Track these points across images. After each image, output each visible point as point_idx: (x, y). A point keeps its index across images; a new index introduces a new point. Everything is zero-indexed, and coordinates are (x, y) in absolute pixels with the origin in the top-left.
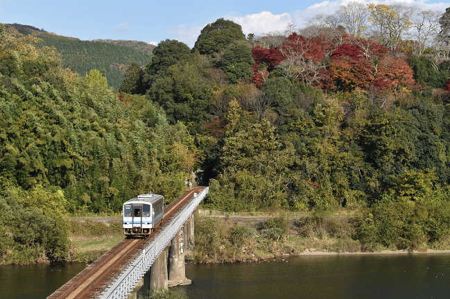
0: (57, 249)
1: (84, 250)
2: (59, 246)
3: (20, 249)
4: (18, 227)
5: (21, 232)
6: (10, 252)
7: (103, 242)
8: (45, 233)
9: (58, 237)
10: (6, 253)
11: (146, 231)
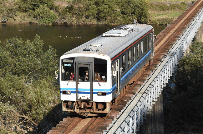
0: (143, 17)
1: (156, 18)
2: (144, 16)
3: (124, 17)
4: (123, 6)
5: (124, 9)
6: (119, 18)
7: (166, 14)
8: (137, 9)
9: (143, 12)
10: (117, 19)
11: (101, 106)
